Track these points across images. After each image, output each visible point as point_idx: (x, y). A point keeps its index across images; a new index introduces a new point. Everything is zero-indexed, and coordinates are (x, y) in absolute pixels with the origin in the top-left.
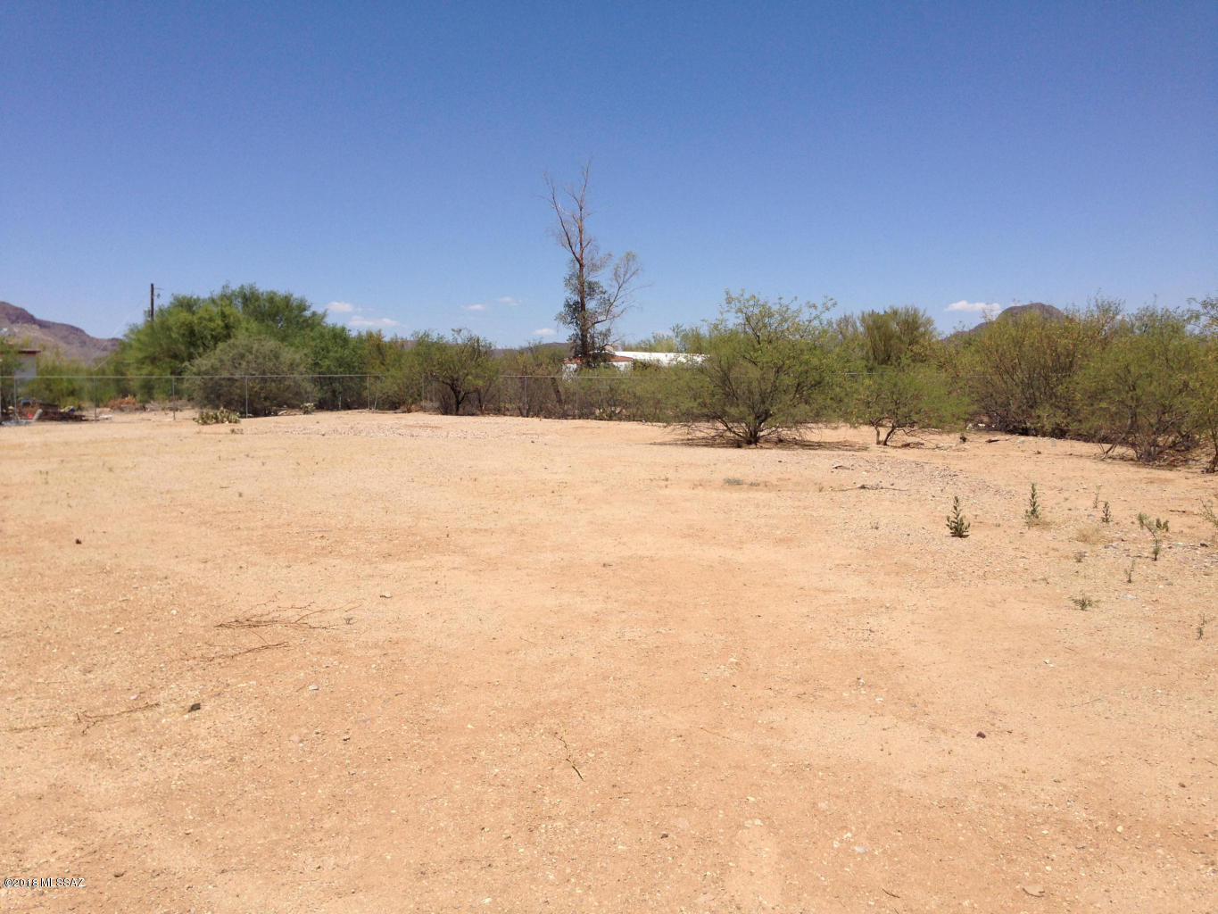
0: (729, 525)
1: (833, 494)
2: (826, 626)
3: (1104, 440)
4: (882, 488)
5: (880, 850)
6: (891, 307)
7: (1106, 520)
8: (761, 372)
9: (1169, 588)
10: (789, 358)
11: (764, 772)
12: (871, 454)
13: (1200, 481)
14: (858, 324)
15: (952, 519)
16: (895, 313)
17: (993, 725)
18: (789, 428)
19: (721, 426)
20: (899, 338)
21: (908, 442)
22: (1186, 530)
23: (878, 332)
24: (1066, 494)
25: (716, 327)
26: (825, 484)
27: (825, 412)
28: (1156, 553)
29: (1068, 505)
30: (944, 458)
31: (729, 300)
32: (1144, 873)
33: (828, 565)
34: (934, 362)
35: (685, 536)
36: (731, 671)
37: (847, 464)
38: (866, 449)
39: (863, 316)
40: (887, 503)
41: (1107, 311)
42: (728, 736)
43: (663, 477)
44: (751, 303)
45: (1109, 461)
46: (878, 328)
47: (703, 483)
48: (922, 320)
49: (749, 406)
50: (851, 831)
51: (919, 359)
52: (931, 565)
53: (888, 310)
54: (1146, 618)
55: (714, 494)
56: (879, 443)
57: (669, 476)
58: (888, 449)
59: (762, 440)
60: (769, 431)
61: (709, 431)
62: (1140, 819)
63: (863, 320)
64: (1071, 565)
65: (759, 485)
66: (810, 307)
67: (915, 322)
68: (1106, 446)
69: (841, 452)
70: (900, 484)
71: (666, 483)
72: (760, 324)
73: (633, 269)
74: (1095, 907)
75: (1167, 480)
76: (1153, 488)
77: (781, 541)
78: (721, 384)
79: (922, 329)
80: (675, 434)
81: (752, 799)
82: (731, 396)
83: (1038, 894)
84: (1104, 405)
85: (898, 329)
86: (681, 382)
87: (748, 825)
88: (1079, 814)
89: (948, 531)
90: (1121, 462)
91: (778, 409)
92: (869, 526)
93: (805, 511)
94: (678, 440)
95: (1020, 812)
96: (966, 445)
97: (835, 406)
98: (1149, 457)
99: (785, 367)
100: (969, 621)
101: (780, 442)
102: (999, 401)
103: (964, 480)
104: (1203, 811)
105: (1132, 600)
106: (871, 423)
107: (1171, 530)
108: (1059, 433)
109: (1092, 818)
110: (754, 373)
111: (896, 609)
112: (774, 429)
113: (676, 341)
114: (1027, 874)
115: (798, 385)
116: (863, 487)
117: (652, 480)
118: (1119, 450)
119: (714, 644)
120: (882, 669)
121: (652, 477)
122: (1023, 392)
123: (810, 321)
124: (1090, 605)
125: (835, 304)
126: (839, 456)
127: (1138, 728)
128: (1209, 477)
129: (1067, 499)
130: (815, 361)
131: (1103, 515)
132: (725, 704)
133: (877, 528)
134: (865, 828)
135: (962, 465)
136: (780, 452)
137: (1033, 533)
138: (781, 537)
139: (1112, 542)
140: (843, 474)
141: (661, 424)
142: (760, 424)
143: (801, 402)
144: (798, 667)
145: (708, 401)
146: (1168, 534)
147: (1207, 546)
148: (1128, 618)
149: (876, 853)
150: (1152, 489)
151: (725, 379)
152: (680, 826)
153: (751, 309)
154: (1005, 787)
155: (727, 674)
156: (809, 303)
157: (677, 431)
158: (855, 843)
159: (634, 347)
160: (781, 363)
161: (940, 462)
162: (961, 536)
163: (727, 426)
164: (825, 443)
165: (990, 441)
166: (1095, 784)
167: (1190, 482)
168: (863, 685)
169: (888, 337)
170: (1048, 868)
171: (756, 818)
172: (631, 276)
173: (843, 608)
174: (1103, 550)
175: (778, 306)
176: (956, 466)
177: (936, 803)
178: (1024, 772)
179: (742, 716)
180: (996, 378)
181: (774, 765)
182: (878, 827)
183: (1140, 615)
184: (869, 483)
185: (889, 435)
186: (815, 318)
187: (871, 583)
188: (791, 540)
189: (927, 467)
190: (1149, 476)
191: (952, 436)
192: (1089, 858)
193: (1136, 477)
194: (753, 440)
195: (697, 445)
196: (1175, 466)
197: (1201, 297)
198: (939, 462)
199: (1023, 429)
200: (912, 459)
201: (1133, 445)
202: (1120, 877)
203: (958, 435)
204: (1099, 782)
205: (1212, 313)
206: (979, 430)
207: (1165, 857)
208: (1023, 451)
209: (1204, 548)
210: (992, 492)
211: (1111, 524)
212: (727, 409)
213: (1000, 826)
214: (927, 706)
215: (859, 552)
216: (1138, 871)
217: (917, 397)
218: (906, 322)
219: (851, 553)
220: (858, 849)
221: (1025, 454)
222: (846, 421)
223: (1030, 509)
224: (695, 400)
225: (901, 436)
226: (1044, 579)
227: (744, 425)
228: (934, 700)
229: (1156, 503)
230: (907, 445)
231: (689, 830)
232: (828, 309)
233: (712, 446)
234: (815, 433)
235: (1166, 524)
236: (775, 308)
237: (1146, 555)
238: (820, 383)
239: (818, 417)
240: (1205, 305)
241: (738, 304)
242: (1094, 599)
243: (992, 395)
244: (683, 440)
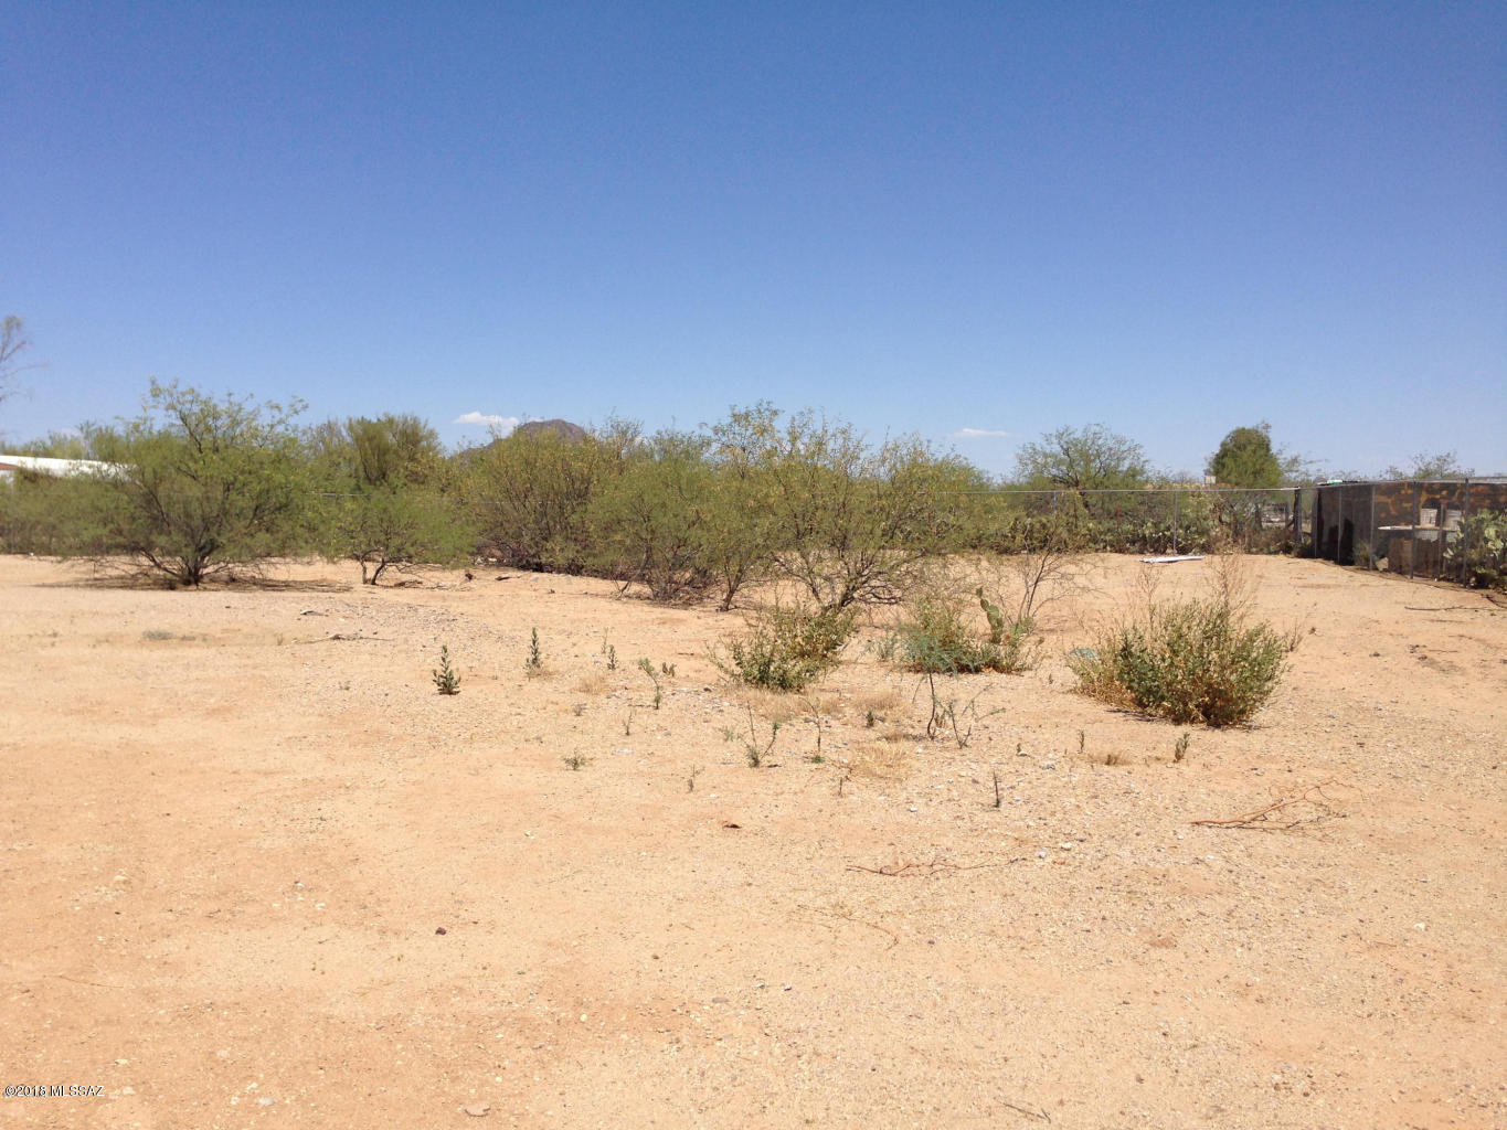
0: (142, 694)
1: (297, 647)
2: (262, 818)
3: (622, 576)
4: (361, 638)
5: (293, 1097)
6: (385, 414)
7: (612, 667)
8: (203, 489)
9: (665, 739)
10: (242, 472)
11: (146, 1022)
12: (355, 595)
13: (710, 621)
14: (344, 434)
15: (440, 672)
16: (391, 421)
17: (457, 917)
18: (244, 563)
19: (144, 561)
20: (396, 452)
21: (403, 580)
22: (692, 675)
23: (370, 444)
24: (574, 639)
25: (136, 427)
26: (286, 636)
27: (293, 543)
28: (657, 700)
29: (576, 650)
30: (444, 599)
31: (156, 393)
32: (605, 1065)
33: (276, 739)
34: (434, 485)
35: (71, 713)
36: (115, 893)
37: (320, 609)
38: (348, 589)
39: (351, 425)
40: (367, 657)
41: (624, 433)
42: (99, 982)
43: (50, 632)
44: (189, 398)
45: (625, 600)
46: (370, 440)
47: (111, 639)
48: (425, 432)
49: (186, 535)
50: (257, 1079)
51: (417, 479)
52: (409, 730)
53: (383, 419)
54: (640, 774)
55: (126, 653)
56: (365, 582)
57: (60, 630)
58: (376, 590)
59: (206, 579)
60: (216, 567)
61: (125, 567)
62: (607, 1002)
63: (351, 428)
64: (571, 719)
65: (194, 639)
66: (272, 407)
67: (415, 434)
68: (622, 584)
69: (315, 594)
70: (385, 632)
71: (54, 639)
72: (202, 426)
73: (16, 341)
74: (546, 1116)
75: (680, 621)
76: (665, 629)
77: (212, 713)
78: (144, 505)
79: (424, 443)
80: (76, 572)
81: (123, 1062)
82: (160, 522)
83: (482, 1113)
84: (618, 537)
85: (394, 441)
86: (83, 501)
87: (113, 1098)
88: (541, 1008)
89: (435, 688)
90: (636, 601)
91: (229, 541)
92: (338, 686)
93: (254, 671)
94: (80, 580)
95: (474, 1017)
96: (472, 584)
97: (307, 535)
98: (665, 596)
99: (238, 485)
100: (447, 794)
101: (233, 582)
102: (511, 532)
103: (463, 625)
104: (673, 983)
105: (628, 754)
106: (357, 558)
107: (677, 674)
108: (574, 569)
109: (554, 1010)
110: (195, 491)
111: (358, 787)
112: (222, 564)
113: (85, 445)
114: (473, 1091)
115: (257, 507)
116: (337, 638)
117: (31, 636)
118: (635, 588)
119: (95, 859)
120: (329, 865)
121: (32, 632)
122: (536, 522)
123: (272, 426)
124: (583, 764)
125: (306, 407)
126: (312, 598)
127: (617, 899)
128: (721, 616)
129: (574, 645)
130: (279, 478)
131: (609, 661)
132: (100, 938)
133: (347, 689)
134: (277, 1073)
135: (463, 607)
136: (231, 594)
137: (535, 684)
138: (216, 707)
139: (615, 690)
140: (313, 621)
141: (53, 558)
142: (203, 558)
143: (260, 530)
144: (215, 876)
145: (125, 527)
146: (673, 680)
147: (710, 691)
148: (621, 775)
149: (288, 1102)
150: (663, 630)
151: (151, 499)
152: (12, 1114)
153: (188, 406)
154: (460, 990)
155: (109, 898)
156: (270, 402)
157: (80, 567)
158: (260, 1095)
159: (18, 449)
160: (232, 478)
161: (440, 604)
162: (450, 693)
163: (154, 560)
164: (295, 582)
165: (500, 579)
166: (563, 970)
167: (702, 621)
168: (302, 889)
169: (382, 451)
170: (498, 1079)
171: (125, 1085)
172: (14, 350)
173: (288, 793)
174: (606, 701)
175: (227, 405)
176: (456, 607)
177: (372, 1025)
178: (485, 968)
179: (124, 953)
180: (507, 505)
181: (162, 1012)
182: (295, 1068)
183: (634, 771)
184: (344, 633)
185: (378, 572)
186: (279, 423)
187: (330, 758)
188: (229, 710)
189: (421, 610)
190: (664, 615)
191: (456, 573)
192: (546, 1058)
193: (648, 618)
194: (192, 579)
195: (110, 587)
196: (691, 605)
197: (712, 424)
198: (436, 605)
199: (537, 564)
200: (405, 601)
201: (649, 582)
202: (578, 1074)
203: (462, 573)
204: (568, 967)
205: (724, 439)
206: (488, 565)
207: (628, 1043)
208: (535, 590)
209: (707, 693)
210: (494, 638)
211: (617, 670)
212: (153, 538)
213: (448, 1039)
214: (379, 906)
215: (320, 719)
216: (598, 1064)
217: (410, 526)
218: (404, 433)
219: (310, 722)
220: (262, 1101)
221: (537, 594)
222: (322, 553)
223: (531, 657)
224: (105, 525)
225: (392, 574)
226: (538, 738)
227: (178, 559)
228: (391, 897)
229: (665, 645)
230: (402, 584)
231: (23, 1117)
232: (296, 412)
233: (132, 587)
234: (280, 570)
235: (672, 669)
236: (222, 407)
237: (648, 703)
238: (286, 506)
239: (283, 550)
240: (716, 431)
241: (169, 399)
242: (587, 757)
243: (502, 525)
244: (87, 580)
